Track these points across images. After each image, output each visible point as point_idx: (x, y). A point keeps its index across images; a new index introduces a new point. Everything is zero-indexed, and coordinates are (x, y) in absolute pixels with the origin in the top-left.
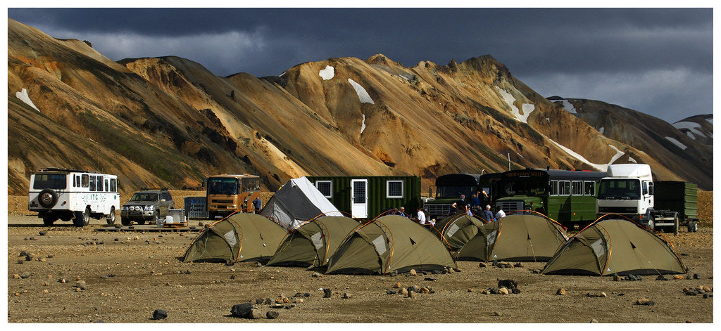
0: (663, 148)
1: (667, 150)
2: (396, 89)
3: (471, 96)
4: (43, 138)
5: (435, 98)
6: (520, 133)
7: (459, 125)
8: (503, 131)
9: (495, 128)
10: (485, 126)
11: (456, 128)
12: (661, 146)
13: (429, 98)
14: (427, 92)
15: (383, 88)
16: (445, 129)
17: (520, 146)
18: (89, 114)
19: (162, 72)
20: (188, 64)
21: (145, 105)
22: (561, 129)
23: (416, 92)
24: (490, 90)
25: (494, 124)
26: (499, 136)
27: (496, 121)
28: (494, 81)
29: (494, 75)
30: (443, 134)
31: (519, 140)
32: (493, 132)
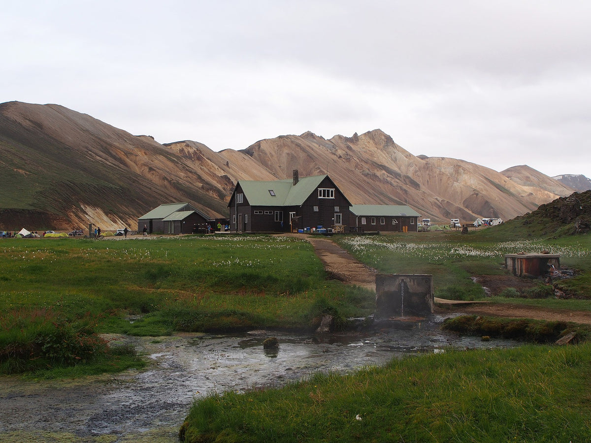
0: (497, 189)
1: (499, 191)
2: (323, 155)
3: (370, 158)
4: (166, 198)
5: (348, 160)
6: (404, 182)
7: (365, 178)
8: (395, 182)
9: (389, 179)
10: (382, 178)
11: (365, 181)
12: (495, 188)
13: (344, 160)
14: (342, 156)
15: (315, 155)
16: (358, 181)
17: (406, 191)
18: (178, 183)
19: (188, 152)
20: (197, 144)
21: (198, 175)
22: (430, 179)
23: (335, 156)
24: (381, 153)
25: (388, 177)
26: (391, 184)
27: (389, 175)
28: (384, 147)
29: (384, 142)
30: (356, 184)
31: (404, 187)
32: (387, 182)
